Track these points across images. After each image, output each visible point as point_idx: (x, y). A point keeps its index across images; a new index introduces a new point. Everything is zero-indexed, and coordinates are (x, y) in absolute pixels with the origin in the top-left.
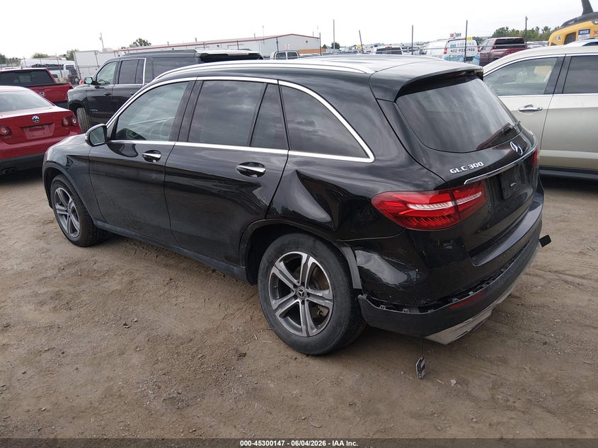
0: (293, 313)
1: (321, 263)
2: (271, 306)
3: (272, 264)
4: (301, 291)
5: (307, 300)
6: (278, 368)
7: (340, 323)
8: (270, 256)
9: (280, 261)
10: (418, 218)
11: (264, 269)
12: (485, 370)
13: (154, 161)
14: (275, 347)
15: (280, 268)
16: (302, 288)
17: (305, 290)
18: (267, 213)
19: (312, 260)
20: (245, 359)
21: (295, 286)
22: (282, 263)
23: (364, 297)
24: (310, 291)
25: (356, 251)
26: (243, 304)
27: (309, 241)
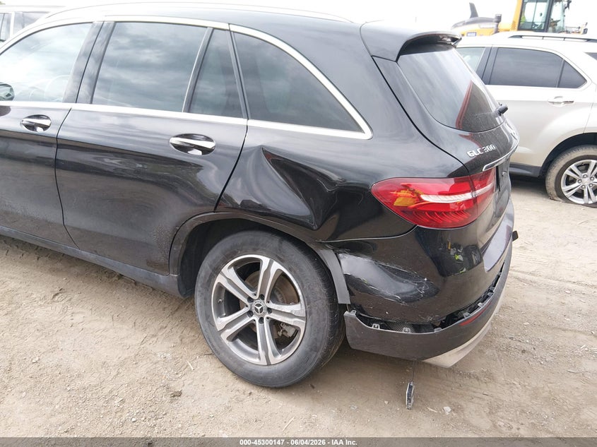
0: (248, 335)
1: (290, 270)
2: (214, 326)
3: (217, 271)
4: (259, 305)
5: (268, 318)
6: (229, 409)
7: (316, 347)
8: (214, 261)
9: (229, 267)
10: (431, 213)
11: (205, 277)
12: (475, 390)
13: (40, 130)
14: (220, 379)
15: (228, 277)
16: (259, 301)
17: (265, 304)
18: (217, 204)
19: (276, 266)
20: (182, 400)
21: (250, 299)
22: (232, 270)
23: (353, 314)
24: (272, 305)
25: (340, 255)
26: (167, 321)
27: (274, 242)
